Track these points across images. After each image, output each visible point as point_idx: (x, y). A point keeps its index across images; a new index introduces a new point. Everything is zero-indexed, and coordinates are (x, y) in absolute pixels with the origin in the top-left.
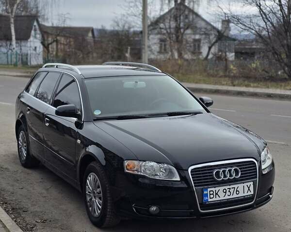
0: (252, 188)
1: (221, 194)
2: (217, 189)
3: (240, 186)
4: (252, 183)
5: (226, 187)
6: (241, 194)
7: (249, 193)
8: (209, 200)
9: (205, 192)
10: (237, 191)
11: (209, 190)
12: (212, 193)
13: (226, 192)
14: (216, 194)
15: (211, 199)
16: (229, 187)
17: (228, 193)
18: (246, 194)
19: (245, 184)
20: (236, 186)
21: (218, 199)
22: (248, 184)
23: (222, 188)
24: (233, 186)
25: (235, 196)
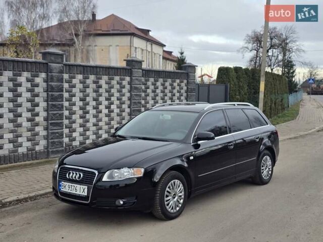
0: (86, 190)
1: (67, 188)
2: (66, 183)
3: (78, 186)
4: (86, 187)
5: (70, 184)
6: (78, 193)
7: (83, 194)
8: (62, 190)
9: (60, 184)
10: (76, 189)
11: (62, 182)
12: (63, 185)
13: (69, 187)
14: (65, 187)
17: (70, 189)
18: (81, 193)
19: (82, 186)
20: (76, 185)
21: (65, 190)
22: (84, 187)
23: (68, 184)
24: (74, 185)
25: (74, 192)
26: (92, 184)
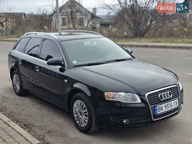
1: (164, 108)
2: (162, 105)
4: (178, 99)
5: (166, 104)
6: (173, 107)
9: (156, 108)
10: (171, 105)
11: (158, 106)
12: (159, 108)
13: (166, 107)
14: (162, 109)
15: (159, 112)
16: (167, 104)
17: (167, 107)
18: (175, 107)
20: (170, 103)
21: (162, 111)
22: (176, 100)
23: (164, 105)
24: (169, 103)
25: (171, 108)
26: (179, 96)
